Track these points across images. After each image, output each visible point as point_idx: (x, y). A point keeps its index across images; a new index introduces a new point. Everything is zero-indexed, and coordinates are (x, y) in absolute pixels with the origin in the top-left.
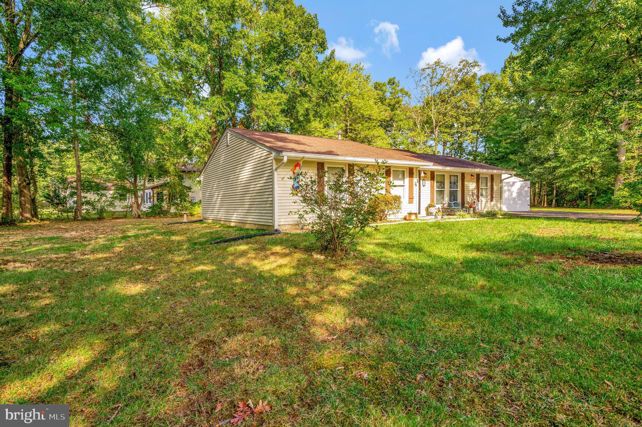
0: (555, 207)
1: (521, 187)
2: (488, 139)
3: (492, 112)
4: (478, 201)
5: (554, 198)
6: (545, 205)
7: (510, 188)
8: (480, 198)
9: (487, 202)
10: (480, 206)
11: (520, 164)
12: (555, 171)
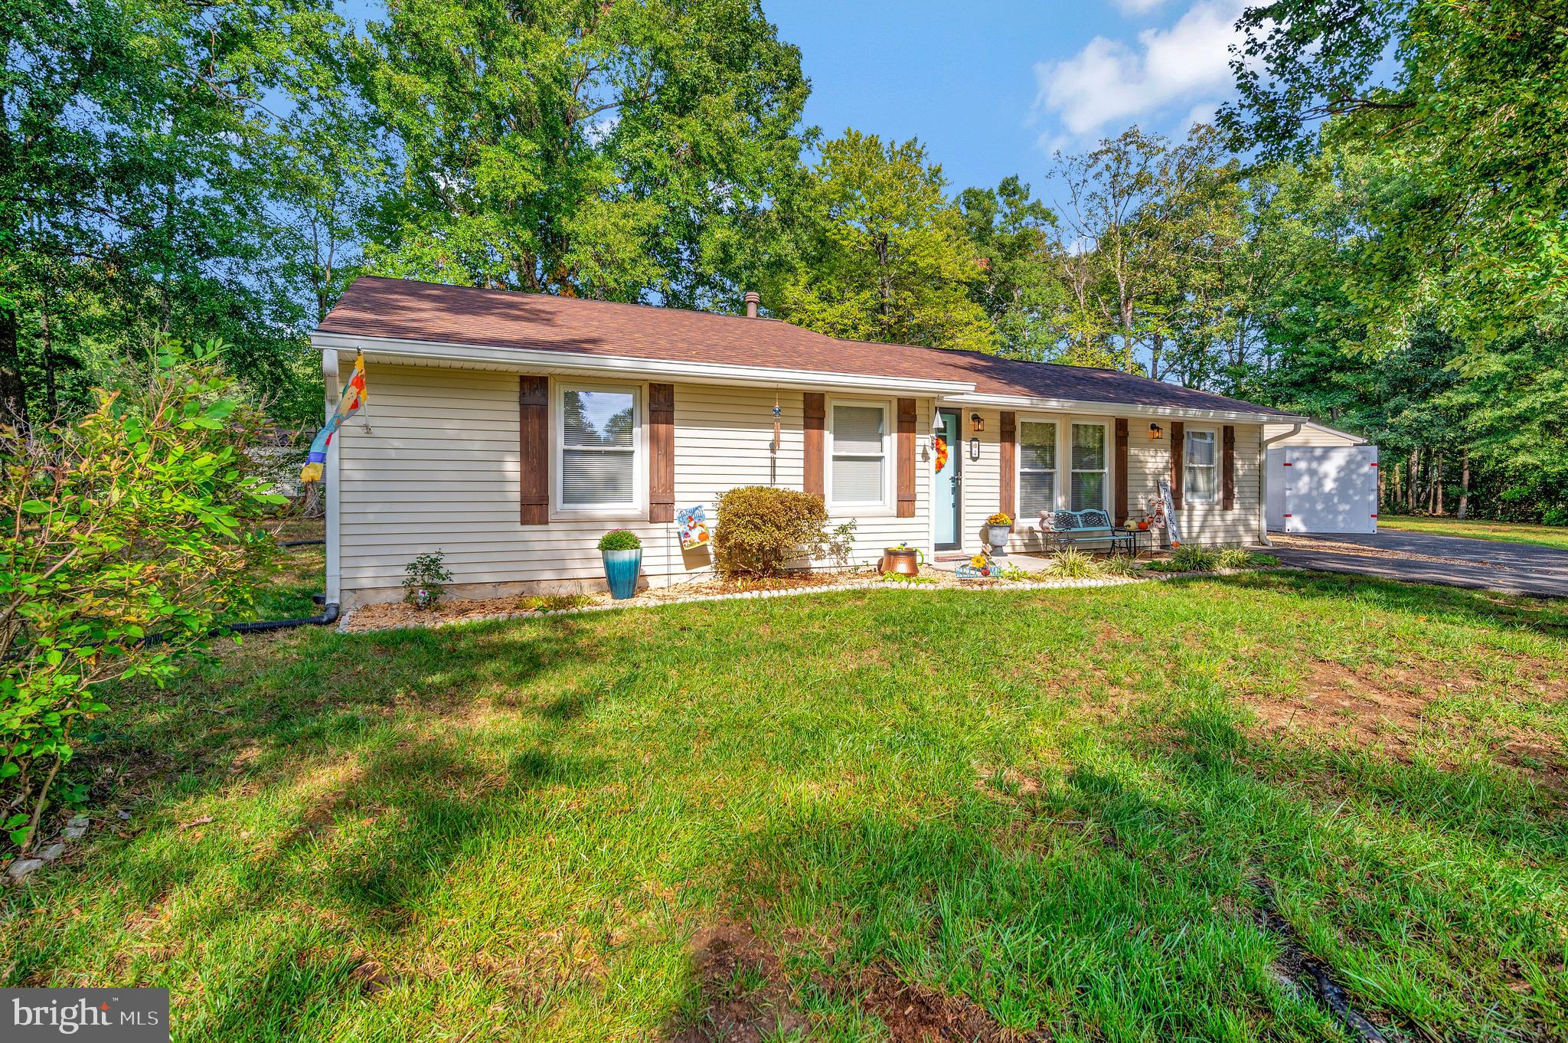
0: (1468, 518)
1: (1349, 462)
2: (1272, 329)
3: (1281, 258)
4: (1178, 507)
5: (1462, 493)
6: (1440, 510)
7: (1314, 465)
8: (1187, 497)
9: (1210, 511)
10: (1184, 524)
11: (1364, 399)
12: (1465, 417)
